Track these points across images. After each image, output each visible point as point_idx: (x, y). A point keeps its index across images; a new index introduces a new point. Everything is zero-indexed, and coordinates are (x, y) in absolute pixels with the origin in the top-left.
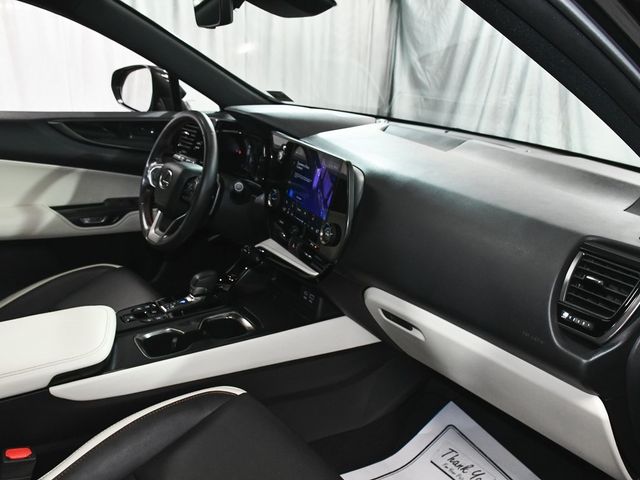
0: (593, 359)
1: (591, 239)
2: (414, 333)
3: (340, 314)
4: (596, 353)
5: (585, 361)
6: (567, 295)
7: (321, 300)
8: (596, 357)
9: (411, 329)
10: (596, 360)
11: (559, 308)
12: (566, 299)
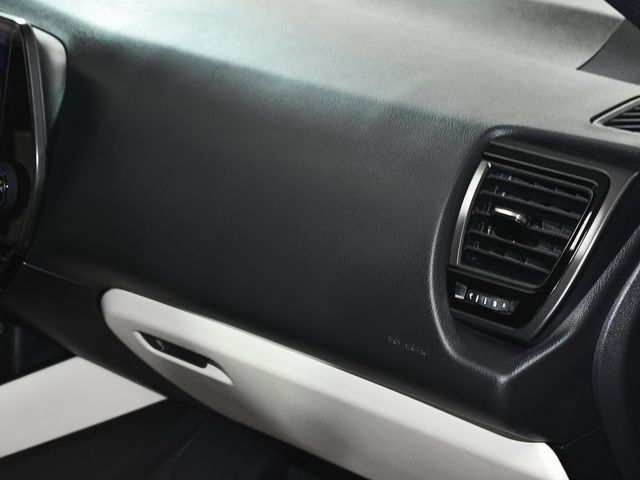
0: (518, 371)
1: (499, 133)
2: (210, 371)
3: (65, 355)
4: (525, 359)
5: (503, 379)
6: (464, 253)
7: (17, 333)
8: (524, 366)
9: (203, 366)
10: (524, 372)
11: (451, 280)
12: (463, 260)
